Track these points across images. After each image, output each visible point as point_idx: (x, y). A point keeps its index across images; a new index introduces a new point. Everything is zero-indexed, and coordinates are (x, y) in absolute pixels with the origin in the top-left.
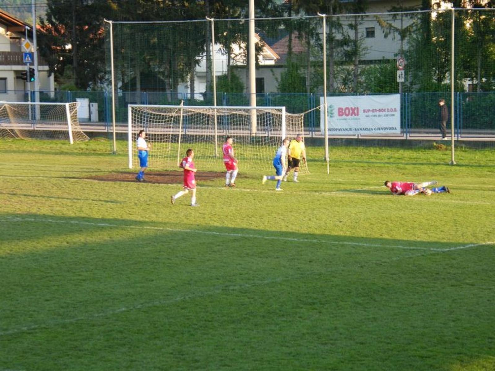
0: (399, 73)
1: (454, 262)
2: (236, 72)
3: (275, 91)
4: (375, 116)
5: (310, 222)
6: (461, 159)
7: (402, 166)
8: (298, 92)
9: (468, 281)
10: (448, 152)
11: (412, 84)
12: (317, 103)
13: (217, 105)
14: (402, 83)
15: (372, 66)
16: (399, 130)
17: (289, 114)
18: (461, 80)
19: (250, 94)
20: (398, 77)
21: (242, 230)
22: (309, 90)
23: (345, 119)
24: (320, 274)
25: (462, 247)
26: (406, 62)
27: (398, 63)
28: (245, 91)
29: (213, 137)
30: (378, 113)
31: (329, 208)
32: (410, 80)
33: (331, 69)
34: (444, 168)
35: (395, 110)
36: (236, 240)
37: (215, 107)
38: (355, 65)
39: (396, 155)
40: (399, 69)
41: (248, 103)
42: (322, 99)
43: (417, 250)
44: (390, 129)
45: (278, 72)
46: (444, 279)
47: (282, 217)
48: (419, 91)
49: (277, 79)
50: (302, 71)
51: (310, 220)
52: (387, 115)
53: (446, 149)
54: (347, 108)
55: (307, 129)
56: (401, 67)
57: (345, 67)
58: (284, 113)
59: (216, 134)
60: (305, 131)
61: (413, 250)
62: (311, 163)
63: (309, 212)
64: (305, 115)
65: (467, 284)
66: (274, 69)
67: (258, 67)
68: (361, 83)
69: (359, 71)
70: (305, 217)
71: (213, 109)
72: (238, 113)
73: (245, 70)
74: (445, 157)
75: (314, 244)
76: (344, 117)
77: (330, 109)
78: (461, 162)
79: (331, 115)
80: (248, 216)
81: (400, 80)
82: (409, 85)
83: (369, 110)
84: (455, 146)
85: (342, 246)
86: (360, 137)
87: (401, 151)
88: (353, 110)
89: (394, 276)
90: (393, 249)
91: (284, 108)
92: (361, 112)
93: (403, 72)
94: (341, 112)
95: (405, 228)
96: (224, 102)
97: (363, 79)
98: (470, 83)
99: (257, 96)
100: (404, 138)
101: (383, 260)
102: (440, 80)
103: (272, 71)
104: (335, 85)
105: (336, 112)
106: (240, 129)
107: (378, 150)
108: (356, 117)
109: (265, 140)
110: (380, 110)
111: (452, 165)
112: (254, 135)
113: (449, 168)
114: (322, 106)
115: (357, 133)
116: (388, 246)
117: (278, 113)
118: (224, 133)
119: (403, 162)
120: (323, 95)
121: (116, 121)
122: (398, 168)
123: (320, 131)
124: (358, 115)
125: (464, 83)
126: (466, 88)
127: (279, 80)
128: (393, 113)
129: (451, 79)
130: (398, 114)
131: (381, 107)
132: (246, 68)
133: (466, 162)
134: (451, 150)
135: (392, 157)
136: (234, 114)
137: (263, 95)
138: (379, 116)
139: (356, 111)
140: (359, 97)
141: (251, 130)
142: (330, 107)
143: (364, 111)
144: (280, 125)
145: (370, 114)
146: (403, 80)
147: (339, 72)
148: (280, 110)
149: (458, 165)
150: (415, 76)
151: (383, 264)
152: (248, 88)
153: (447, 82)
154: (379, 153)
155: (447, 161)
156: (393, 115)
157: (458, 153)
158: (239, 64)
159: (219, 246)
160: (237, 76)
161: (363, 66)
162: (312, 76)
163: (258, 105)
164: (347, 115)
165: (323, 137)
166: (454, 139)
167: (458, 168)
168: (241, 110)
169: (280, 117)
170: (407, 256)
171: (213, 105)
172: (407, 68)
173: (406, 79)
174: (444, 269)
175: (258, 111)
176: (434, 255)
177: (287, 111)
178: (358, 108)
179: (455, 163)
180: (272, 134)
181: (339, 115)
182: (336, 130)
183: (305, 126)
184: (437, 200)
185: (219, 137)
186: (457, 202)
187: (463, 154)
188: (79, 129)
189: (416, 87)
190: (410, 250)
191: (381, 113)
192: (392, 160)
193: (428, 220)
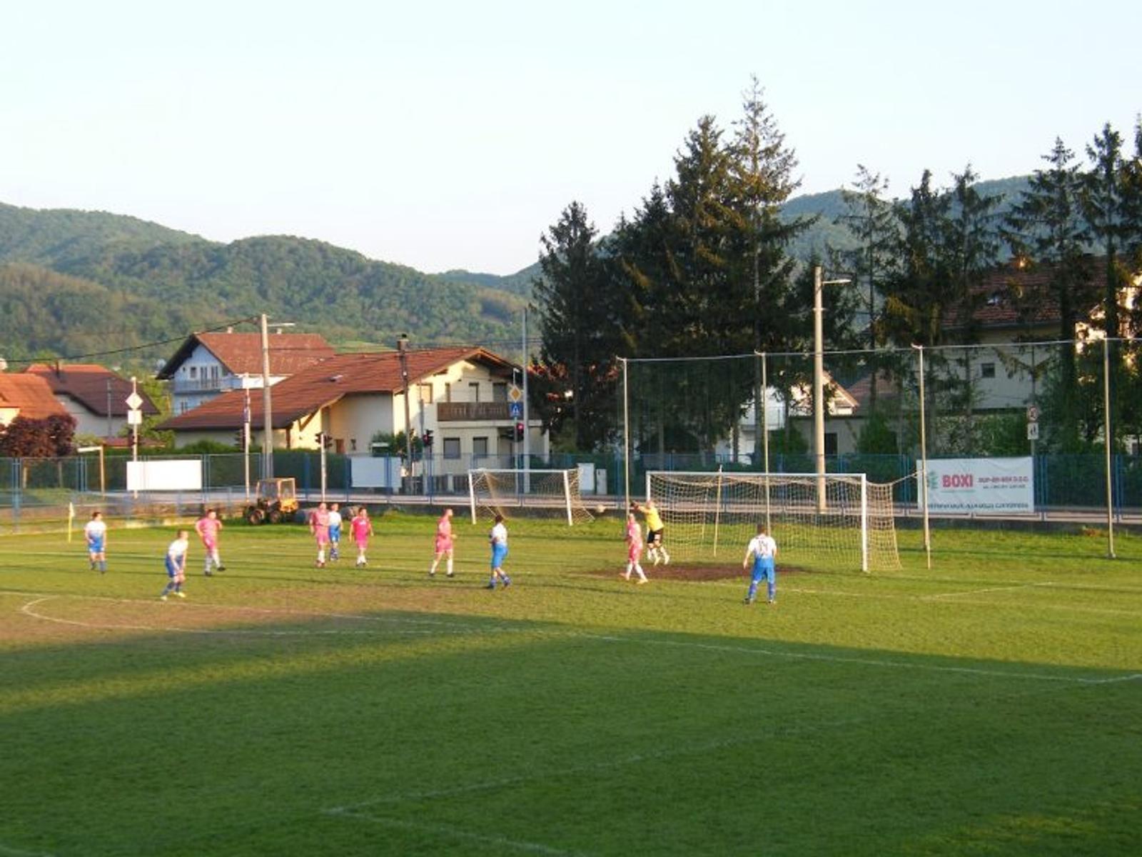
0: (1030, 427)
1: (1112, 699)
2: (797, 426)
3: (853, 451)
4: (995, 487)
5: (902, 638)
6: (1122, 550)
7: (1036, 558)
8: (885, 453)
9: (1132, 728)
10: (1103, 540)
11: (1050, 442)
12: (913, 469)
13: (770, 471)
14: (1036, 441)
15: (992, 416)
16: (1031, 507)
17: (871, 484)
18: (1120, 437)
19: (816, 456)
20: (1029, 434)
21: (804, 647)
22: (900, 451)
23: (953, 492)
24: (916, 714)
25: (1124, 678)
26: (1040, 412)
27: (1029, 414)
28: (809, 451)
29: (764, 516)
30: (1001, 483)
31: (931, 619)
32: (1047, 437)
33: (932, 420)
34: (1099, 562)
35: (1025, 479)
36: (796, 662)
37: (767, 474)
38: (968, 416)
39: (1029, 543)
40: (1030, 421)
41: (813, 468)
42: (919, 462)
43: (1058, 681)
44: (1019, 506)
45: (857, 426)
46: (1098, 724)
47: (862, 631)
48: (1060, 452)
49: (854, 435)
50: (890, 425)
51: (902, 635)
52: (1014, 486)
53: (1102, 535)
54: (955, 476)
55: (898, 504)
56: (1032, 419)
57: (952, 418)
58: (864, 483)
59: (769, 512)
60: (895, 507)
61: (1053, 680)
62: (903, 553)
63: (901, 624)
64: (894, 487)
65: (1132, 731)
66: (852, 422)
67: (827, 417)
68: (976, 441)
69: (973, 424)
70: (895, 631)
71: (765, 477)
72: (799, 482)
73: (809, 423)
74: (1099, 547)
75: (907, 670)
76: (952, 487)
77: (930, 477)
78: (1123, 554)
79: (932, 484)
80: (812, 627)
81: (1032, 436)
82: (1045, 443)
83: (987, 480)
84: (1114, 530)
85: (949, 673)
86: (975, 517)
87: (1036, 538)
88: (965, 479)
89: (1024, 719)
90: (1023, 680)
91: (864, 476)
92: (976, 482)
93: (1037, 425)
94: (947, 481)
95: (1041, 648)
96: (780, 467)
97: (978, 434)
98: (1136, 441)
99: (826, 458)
100: (1040, 519)
101: (1010, 695)
102: (1091, 436)
103: (848, 424)
104: (939, 444)
105: (939, 481)
106: (802, 505)
107: (1002, 535)
108: (969, 488)
109: (838, 521)
110: (1003, 480)
111: (1110, 558)
112: (822, 513)
113: (1106, 562)
114: (919, 473)
115: (970, 511)
116: (1016, 675)
117: (856, 483)
118: (778, 510)
119: (1038, 553)
120: (920, 458)
121: (630, 494)
122: (1032, 562)
123: (917, 507)
124: (971, 485)
125: (1127, 442)
126: (1130, 451)
127: (858, 435)
128: (1024, 483)
129: (1105, 436)
130: (1030, 485)
131: (1005, 475)
132: (811, 419)
133: (1130, 555)
134: (1108, 537)
135: (1021, 546)
136: (793, 485)
137: (835, 457)
138: (1003, 487)
139: (968, 481)
140: (972, 460)
141: (818, 506)
142: (932, 473)
143: (981, 480)
144: (859, 499)
145: (989, 484)
146: (1036, 437)
147: (944, 425)
148: (859, 479)
149: (1118, 559)
150: (1054, 432)
151: (1009, 701)
152: (814, 447)
153: (1100, 439)
154: (1003, 540)
155: (1102, 552)
156: (1023, 486)
157: (1120, 541)
158: (801, 414)
159: (770, 670)
160: (799, 430)
161: (979, 417)
162: (905, 431)
163: (827, 471)
164: (957, 486)
165: (921, 516)
166: (1112, 521)
167: (1118, 563)
168: (802, 478)
169: (859, 488)
170: (1043, 690)
171: (763, 471)
172: (1042, 420)
173: (1041, 436)
174: (1098, 709)
175: (828, 479)
176: (1082, 688)
177: (868, 479)
178: (971, 477)
179: (1114, 556)
180: (847, 512)
181: (945, 486)
182: (940, 506)
183: (894, 500)
184: (1089, 609)
185: (772, 516)
186: (1117, 612)
187: (1126, 543)
188: (582, 505)
189: (1057, 446)
190: (1048, 681)
191: (1005, 484)
192: (1022, 550)
193: (1074, 638)
